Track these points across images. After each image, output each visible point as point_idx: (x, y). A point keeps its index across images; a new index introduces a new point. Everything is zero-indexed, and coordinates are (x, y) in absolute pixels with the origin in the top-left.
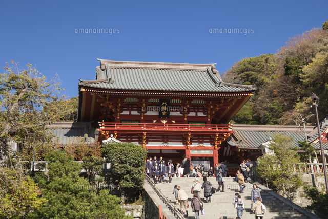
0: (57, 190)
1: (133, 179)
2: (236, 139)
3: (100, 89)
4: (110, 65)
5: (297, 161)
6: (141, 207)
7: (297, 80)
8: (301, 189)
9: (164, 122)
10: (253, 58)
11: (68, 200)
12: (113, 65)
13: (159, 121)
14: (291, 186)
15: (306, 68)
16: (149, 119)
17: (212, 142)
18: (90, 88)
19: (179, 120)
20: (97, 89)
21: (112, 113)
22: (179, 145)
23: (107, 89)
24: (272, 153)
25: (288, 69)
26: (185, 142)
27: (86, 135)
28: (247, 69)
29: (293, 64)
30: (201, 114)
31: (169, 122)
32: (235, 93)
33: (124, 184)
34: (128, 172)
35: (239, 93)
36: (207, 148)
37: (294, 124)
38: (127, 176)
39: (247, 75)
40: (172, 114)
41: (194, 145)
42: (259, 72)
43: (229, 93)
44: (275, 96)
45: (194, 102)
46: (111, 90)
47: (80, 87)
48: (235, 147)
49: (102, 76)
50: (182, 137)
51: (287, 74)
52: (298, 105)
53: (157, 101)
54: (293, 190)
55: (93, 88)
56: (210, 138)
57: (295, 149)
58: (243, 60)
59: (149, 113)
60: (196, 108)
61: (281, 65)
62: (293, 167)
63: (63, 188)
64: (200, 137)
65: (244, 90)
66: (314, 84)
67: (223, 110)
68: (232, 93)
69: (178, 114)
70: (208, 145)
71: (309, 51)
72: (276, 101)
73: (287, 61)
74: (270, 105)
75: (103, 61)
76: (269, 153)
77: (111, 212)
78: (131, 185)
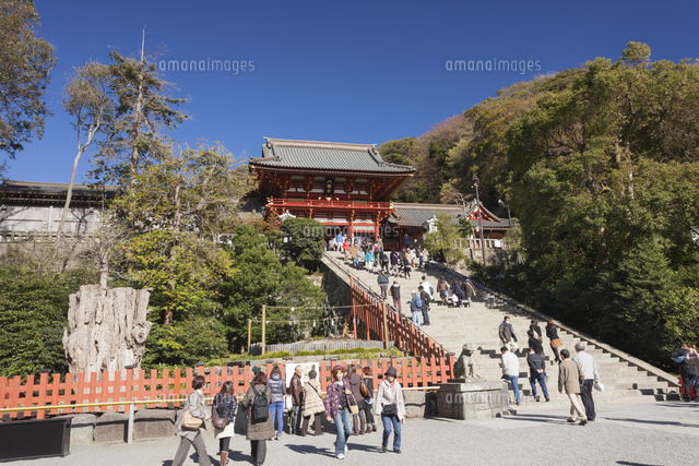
0: (247, 261)
1: (313, 252)
2: (395, 217)
3: (270, 166)
4: (275, 143)
5: (458, 237)
6: (321, 278)
7: (441, 163)
8: (462, 262)
9: (329, 199)
10: (398, 141)
11: (259, 270)
12: (279, 143)
13: (323, 198)
14: (452, 259)
15: (451, 152)
16: (315, 196)
17: (374, 219)
18: (260, 165)
19: (343, 198)
20: (266, 166)
21: (278, 189)
22: (343, 221)
23: (277, 167)
24: (436, 229)
25: (432, 152)
26: (348, 219)
27: (254, 211)
28: (392, 151)
29: (437, 147)
30: (363, 193)
31: (334, 199)
32: (397, 173)
33: (304, 257)
34: (308, 246)
35: (401, 173)
36: (370, 225)
37: (455, 203)
38: (307, 249)
39: (393, 157)
40: (336, 192)
41: (357, 221)
42: (404, 154)
43: (391, 173)
44: (421, 177)
45: (358, 180)
46: (280, 167)
47: (251, 163)
48: (395, 224)
49: (269, 154)
50: (347, 214)
51: (431, 157)
52: (445, 185)
53: (322, 179)
54: (454, 263)
55: (263, 165)
56: (372, 215)
57: (456, 226)
58: (387, 142)
59: (314, 191)
60: (359, 187)
61: (425, 148)
62: (455, 242)
63: (253, 260)
64: (363, 214)
65: (405, 170)
66: (456, 166)
67: (383, 188)
68: (394, 173)
69: (342, 192)
70: (370, 222)
71: (453, 136)
72: (421, 182)
73: (432, 145)
74: (416, 185)
75: (269, 139)
76: (433, 229)
77: (299, 282)
78: (310, 257)
